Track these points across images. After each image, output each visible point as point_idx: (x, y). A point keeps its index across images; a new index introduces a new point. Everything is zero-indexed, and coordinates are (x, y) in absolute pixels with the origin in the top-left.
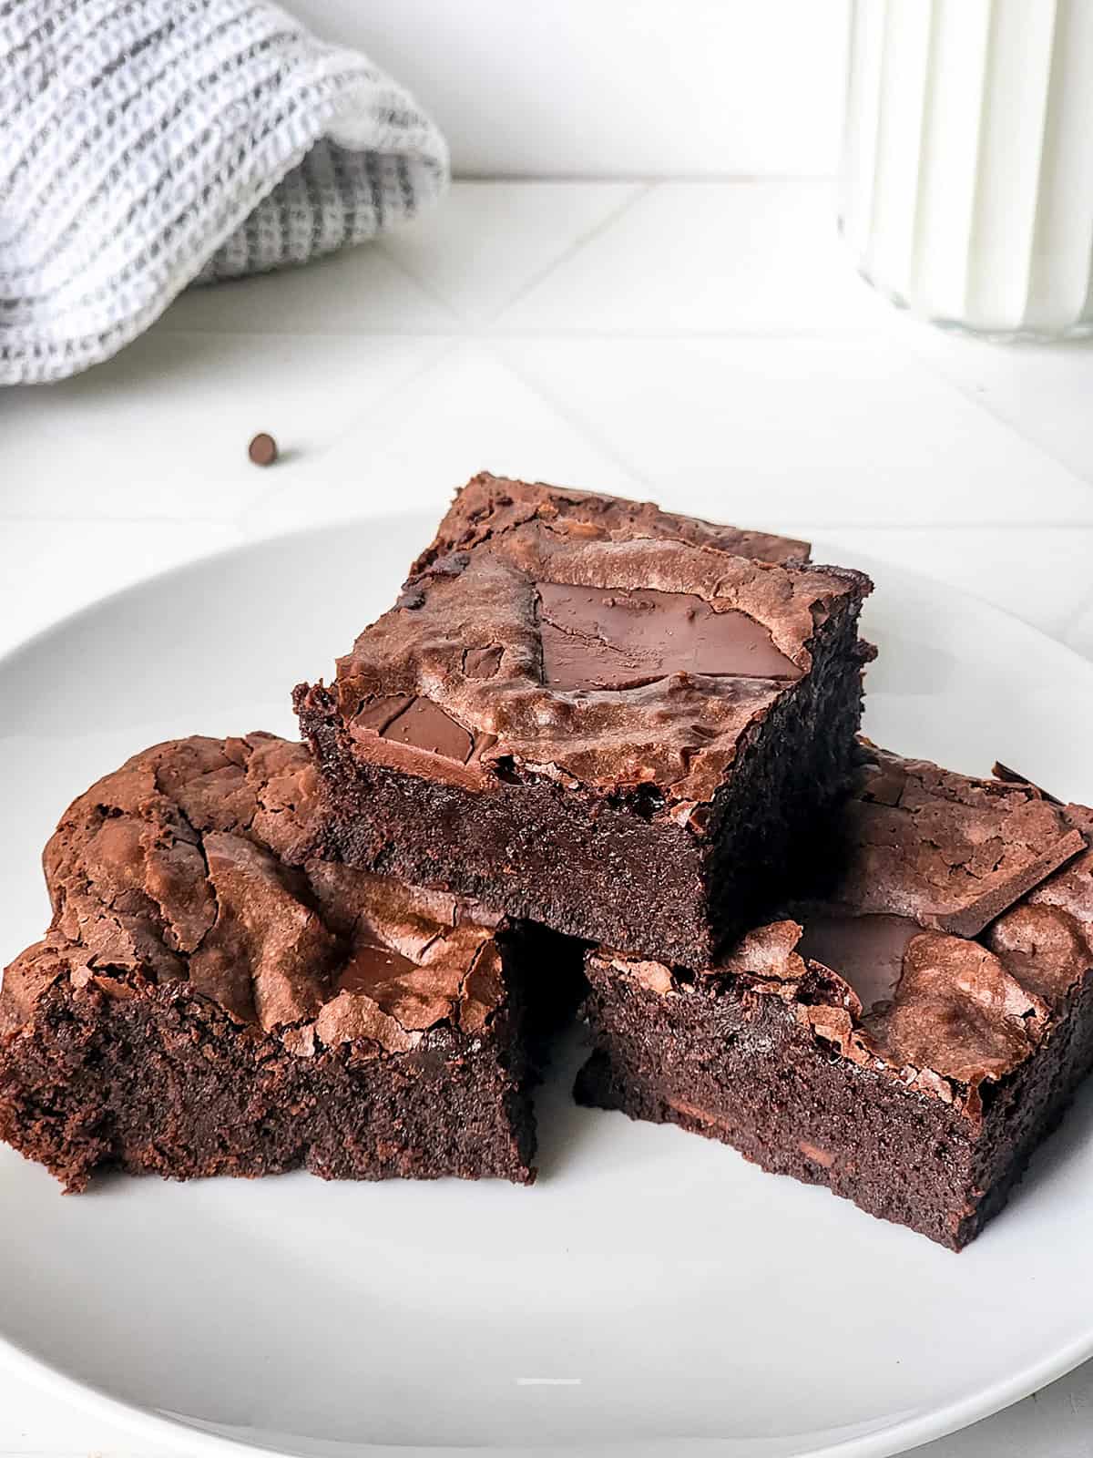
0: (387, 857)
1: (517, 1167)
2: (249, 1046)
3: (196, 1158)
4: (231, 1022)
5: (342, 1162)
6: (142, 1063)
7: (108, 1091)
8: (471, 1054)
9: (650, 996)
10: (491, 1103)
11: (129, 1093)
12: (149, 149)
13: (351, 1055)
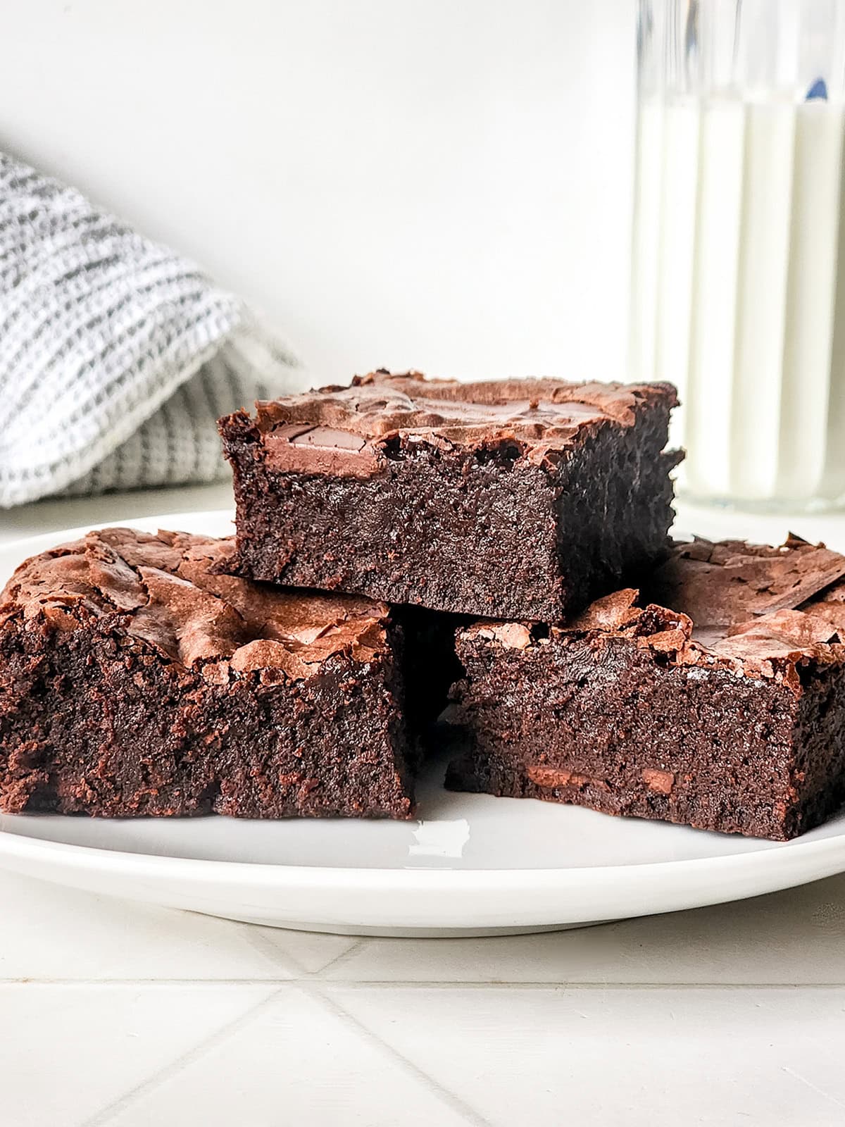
0: (290, 571)
1: (400, 798)
2: (174, 677)
3: (122, 795)
4: (159, 656)
5: (248, 797)
6: (80, 698)
7: (49, 727)
8: (362, 677)
9: (512, 655)
10: (378, 730)
11: (67, 728)
12: (97, 328)
13: (260, 683)
